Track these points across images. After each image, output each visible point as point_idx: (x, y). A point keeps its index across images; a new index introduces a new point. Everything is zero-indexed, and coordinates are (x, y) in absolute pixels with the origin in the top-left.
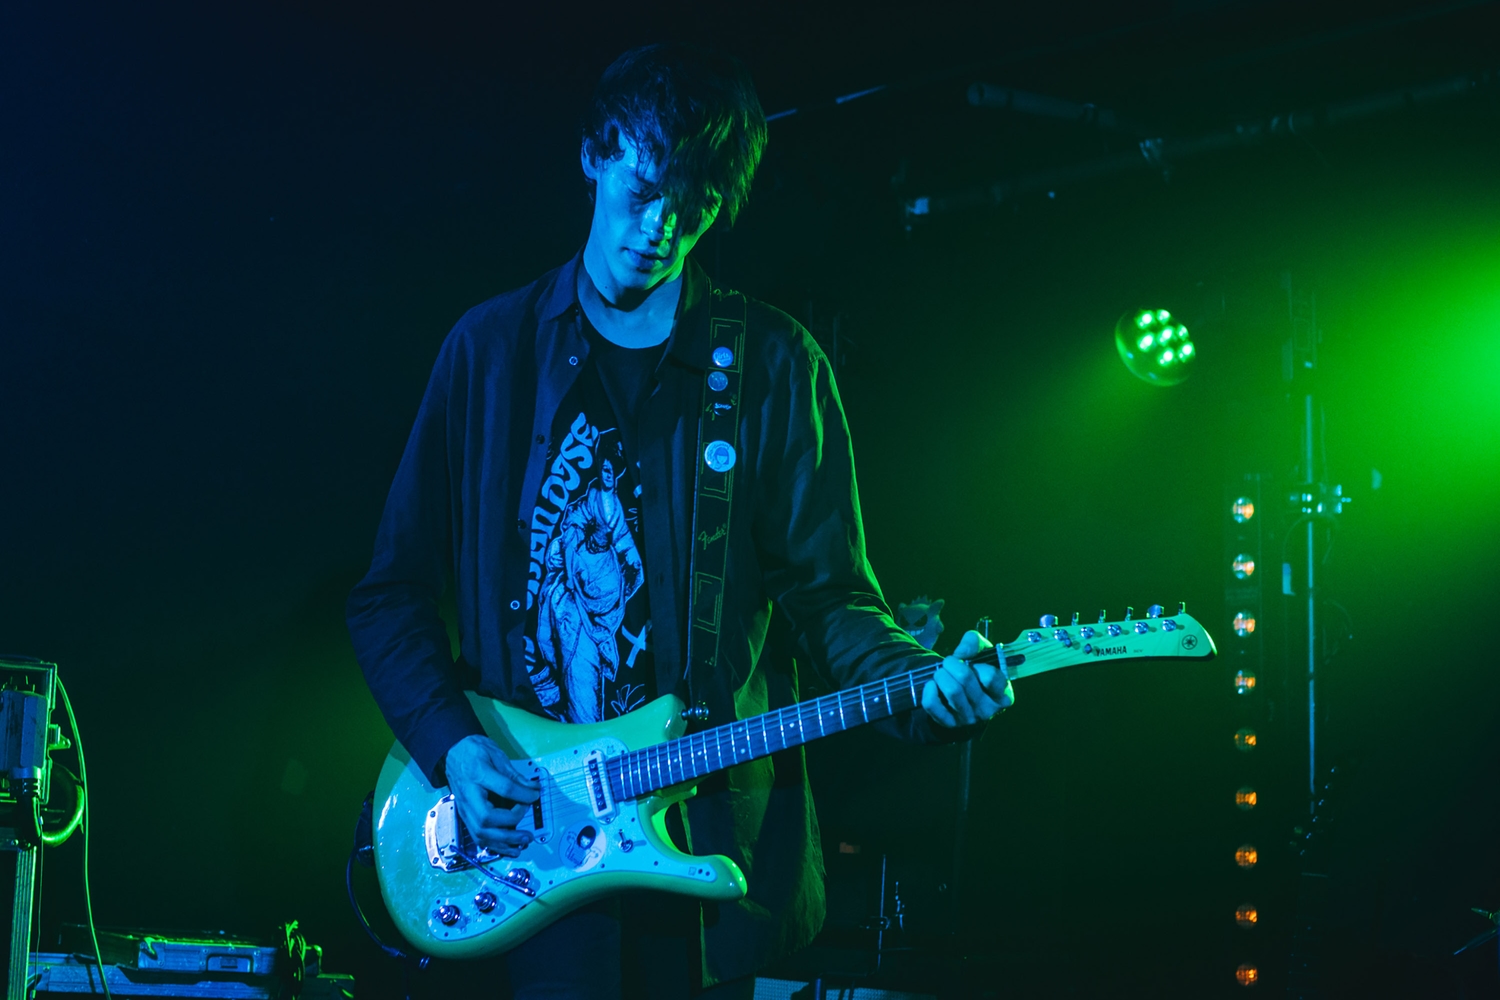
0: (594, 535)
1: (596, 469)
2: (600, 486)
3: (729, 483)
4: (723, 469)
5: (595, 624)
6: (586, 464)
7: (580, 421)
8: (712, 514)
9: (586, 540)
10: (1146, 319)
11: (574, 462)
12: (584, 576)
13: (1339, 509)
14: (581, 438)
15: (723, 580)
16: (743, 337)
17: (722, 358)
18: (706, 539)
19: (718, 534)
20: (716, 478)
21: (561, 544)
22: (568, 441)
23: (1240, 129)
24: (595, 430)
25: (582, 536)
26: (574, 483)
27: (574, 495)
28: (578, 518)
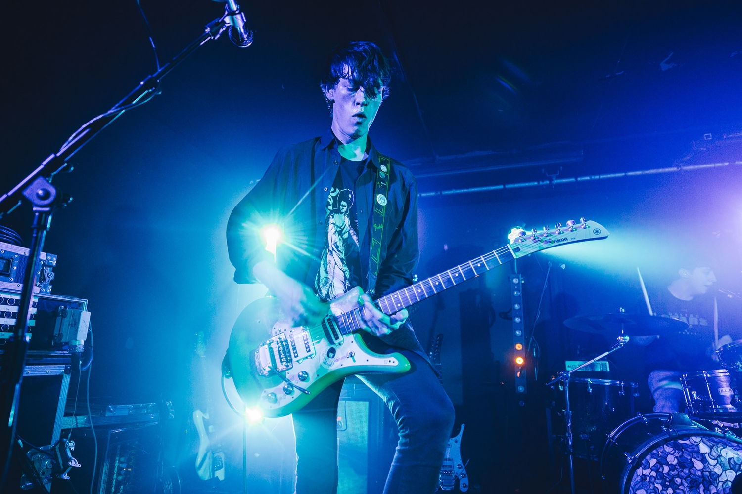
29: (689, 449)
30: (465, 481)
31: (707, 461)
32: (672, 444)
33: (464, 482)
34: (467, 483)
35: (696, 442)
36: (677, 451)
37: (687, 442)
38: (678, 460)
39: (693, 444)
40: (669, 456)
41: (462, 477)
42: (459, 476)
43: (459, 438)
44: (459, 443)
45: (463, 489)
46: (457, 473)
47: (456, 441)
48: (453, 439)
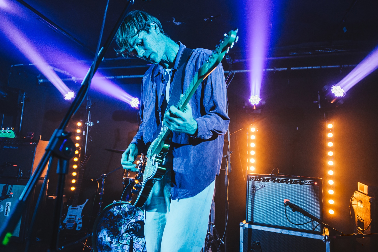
13: (91, 125)
30: (81, 226)
32: (117, 207)
33: (79, 226)
34: (81, 227)
36: (118, 210)
38: (117, 214)
39: (124, 208)
40: (115, 212)
42: (78, 223)
43: (83, 206)
44: (82, 208)
45: (78, 229)
46: (77, 222)
47: (81, 207)
48: (80, 206)
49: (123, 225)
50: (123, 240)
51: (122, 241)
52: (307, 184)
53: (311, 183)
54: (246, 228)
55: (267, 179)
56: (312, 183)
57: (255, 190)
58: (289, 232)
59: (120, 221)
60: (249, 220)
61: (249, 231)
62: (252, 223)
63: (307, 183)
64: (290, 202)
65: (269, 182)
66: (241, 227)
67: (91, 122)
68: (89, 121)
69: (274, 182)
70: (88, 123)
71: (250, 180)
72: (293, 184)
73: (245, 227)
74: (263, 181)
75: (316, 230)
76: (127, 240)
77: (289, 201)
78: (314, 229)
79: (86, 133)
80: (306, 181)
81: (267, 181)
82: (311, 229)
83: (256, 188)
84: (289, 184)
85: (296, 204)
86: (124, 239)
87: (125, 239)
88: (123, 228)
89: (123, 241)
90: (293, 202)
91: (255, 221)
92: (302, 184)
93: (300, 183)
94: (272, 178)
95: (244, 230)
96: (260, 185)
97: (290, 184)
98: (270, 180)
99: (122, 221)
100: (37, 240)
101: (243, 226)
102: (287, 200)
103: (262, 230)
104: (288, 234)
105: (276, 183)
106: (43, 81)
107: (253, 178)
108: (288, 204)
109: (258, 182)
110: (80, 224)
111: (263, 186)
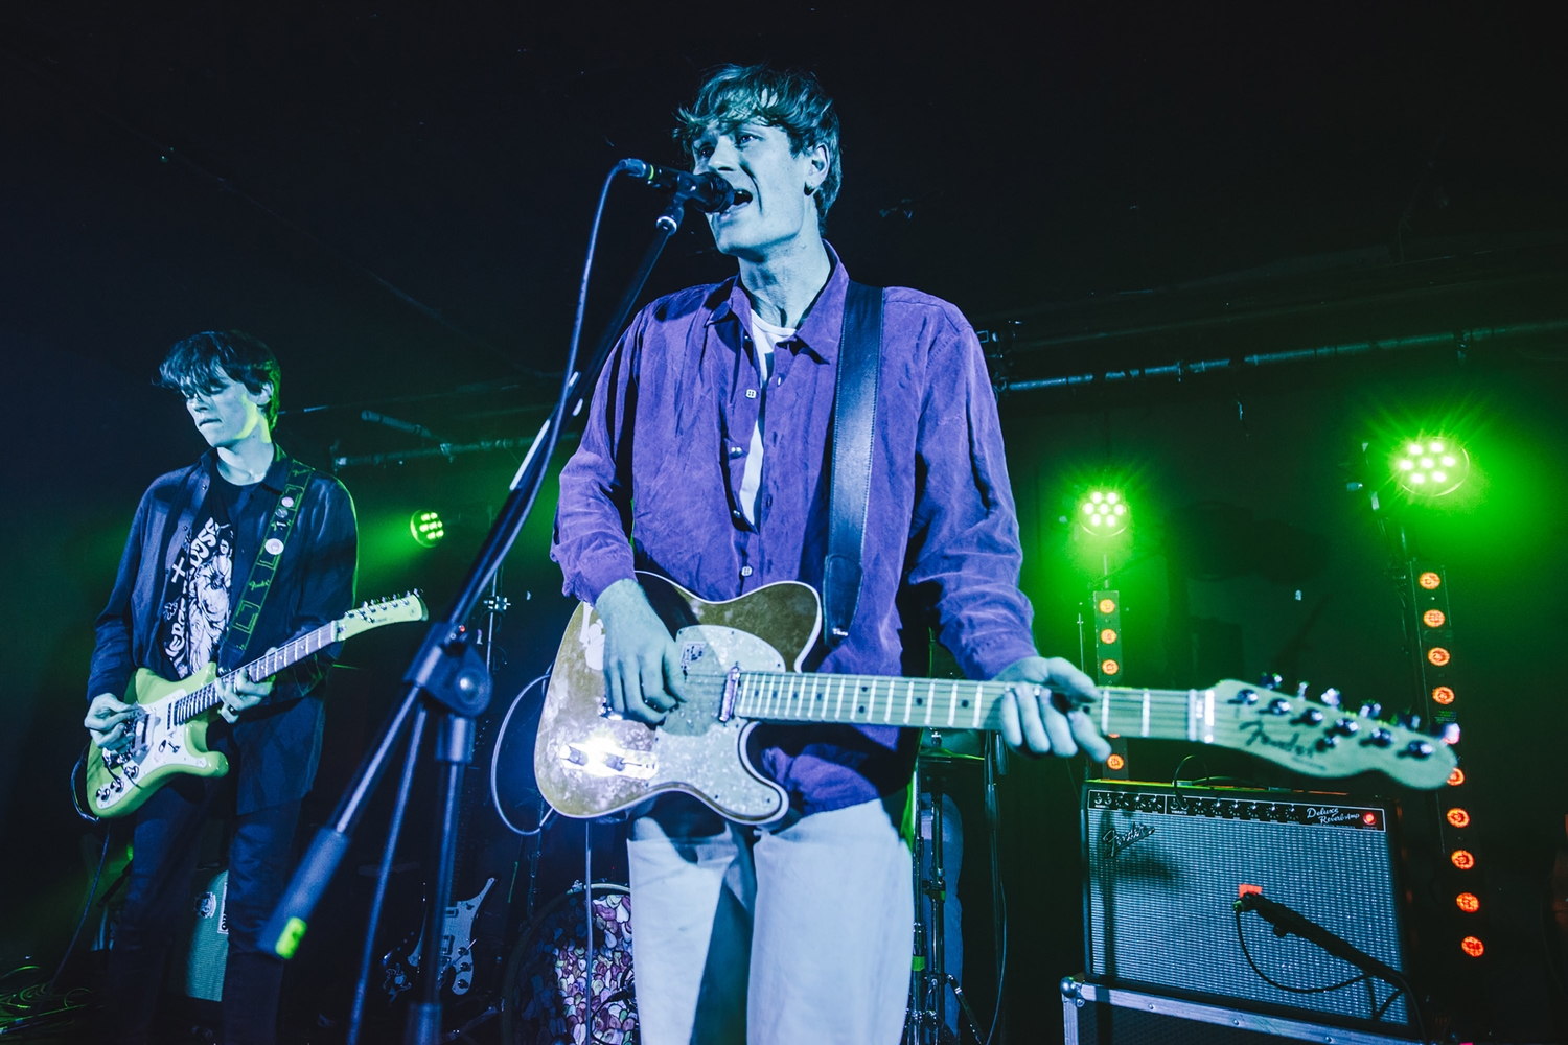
0: (215, 581)
1: (217, 547)
2: (219, 554)
3: (277, 561)
4: (275, 553)
5: (212, 627)
6: (213, 543)
7: (211, 522)
8: (265, 574)
9: (212, 583)
10: (425, 517)
11: (206, 544)
12: (208, 602)
13: (505, 608)
14: (210, 531)
15: (260, 608)
16: (302, 495)
17: (288, 502)
18: (254, 585)
19: (263, 584)
20: (269, 557)
21: (195, 584)
22: (203, 532)
23: (482, 444)
24: (217, 525)
25: (209, 581)
26: (205, 553)
27: (204, 560)
28: (208, 572)
29: (604, 915)
30: (468, 976)
31: (622, 935)
33: (464, 978)
34: (469, 981)
35: (613, 904)
37: (604, 903)
39: (609, 908)
41: (463, 969)
42: (458, 967)
43: (476, 901)
44: (474, 910)
45: (458, 990)
46: (454, 963)
47: (470, 908)
48: (465, 902)
49: (609, 972)
50: (610, 1031)
51: (606, 1034)
52: (1331, 823)
53: (1349, 817)
54: (1087, 1001)
55: (1160, 800)
56: (1352, 816)
57: (1116, 844)
58: (1267, 1022)
59: (599, 957)
60: (1099, 968)
61: (1098, 1016)
62: (1110, 980)
63: (1329, 816)
64: (1262, 897)
65: (1169, 812)
66: (1067, 999)
67: (502, 597)
68: (497, 594)
69: (1191, 813)
70: (492, 602)
71: (1093, 806)
72: (1272, 822)
73: (1082, 998)
74: (1144, 810)
75: (1385, 1017)
76: (625, 1033)
77: (1258, 890)
78: (1377, 1014)
79: (485, 638)
80: (1326, 809)
81: (1161, 811)
82: (1365, 1012)
83: (1120, 836)
84: (1252, 821)
85: (1291, 904)
86: (613, 1026)
87: (619, 1026)
88: (608, 985)
89: (610, 1035)
90: (1275, 897)
91: (1121, 974)
92: (1310, 822)
93: (1301, 816)
94: (1180, 797)
95: (1078, 1008)
96: (1134, 825)
97: (1258, 821)
98: (1174, 806)
99: (604, 956)
100: (323, 1022)
101: (1073, 994)
102: (1252, 889)
103: (1155, 1014)
104: (1263, 1030)
105: (1198, 816)
106: (347, 461)
107: (1104, 796)
108: (1251, 902)
109: (1124, 814)
110: (466, 967)
111: (1145, 829)
